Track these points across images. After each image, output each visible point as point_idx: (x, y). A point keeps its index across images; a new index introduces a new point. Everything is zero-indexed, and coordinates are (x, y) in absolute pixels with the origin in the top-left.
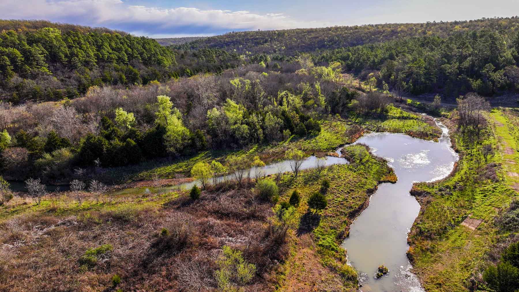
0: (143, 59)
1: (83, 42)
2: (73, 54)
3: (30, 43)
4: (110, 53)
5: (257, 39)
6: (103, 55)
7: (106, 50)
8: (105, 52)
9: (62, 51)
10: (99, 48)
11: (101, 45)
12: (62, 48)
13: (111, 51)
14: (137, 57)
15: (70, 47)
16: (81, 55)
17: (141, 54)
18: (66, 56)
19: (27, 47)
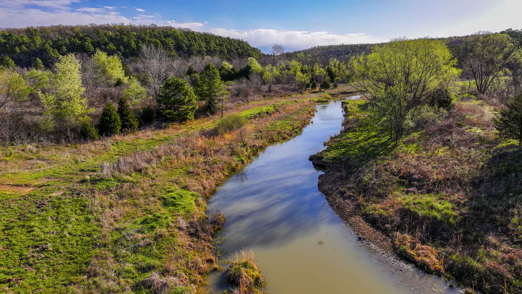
0: (237, 53)
1: (197, 38)
2: (191, 45)
3: (166, 37)
4: (215, 47)
5: (339, 51)
6: (210, 47)
7: (212, 45)
8: (212, 46)
9: (184, 43)
10: (208, 43)
11: (209, 42)
12: (184, 41)
13: (215, 46)
14: (233, 51)
15: (189, 41)
16: (196, 46)
17: (237, 49)
18: (187, 46)
19: (163, 39)
